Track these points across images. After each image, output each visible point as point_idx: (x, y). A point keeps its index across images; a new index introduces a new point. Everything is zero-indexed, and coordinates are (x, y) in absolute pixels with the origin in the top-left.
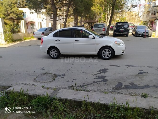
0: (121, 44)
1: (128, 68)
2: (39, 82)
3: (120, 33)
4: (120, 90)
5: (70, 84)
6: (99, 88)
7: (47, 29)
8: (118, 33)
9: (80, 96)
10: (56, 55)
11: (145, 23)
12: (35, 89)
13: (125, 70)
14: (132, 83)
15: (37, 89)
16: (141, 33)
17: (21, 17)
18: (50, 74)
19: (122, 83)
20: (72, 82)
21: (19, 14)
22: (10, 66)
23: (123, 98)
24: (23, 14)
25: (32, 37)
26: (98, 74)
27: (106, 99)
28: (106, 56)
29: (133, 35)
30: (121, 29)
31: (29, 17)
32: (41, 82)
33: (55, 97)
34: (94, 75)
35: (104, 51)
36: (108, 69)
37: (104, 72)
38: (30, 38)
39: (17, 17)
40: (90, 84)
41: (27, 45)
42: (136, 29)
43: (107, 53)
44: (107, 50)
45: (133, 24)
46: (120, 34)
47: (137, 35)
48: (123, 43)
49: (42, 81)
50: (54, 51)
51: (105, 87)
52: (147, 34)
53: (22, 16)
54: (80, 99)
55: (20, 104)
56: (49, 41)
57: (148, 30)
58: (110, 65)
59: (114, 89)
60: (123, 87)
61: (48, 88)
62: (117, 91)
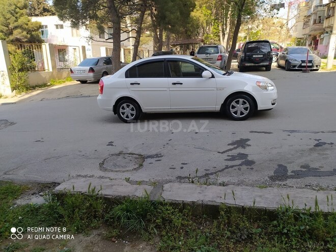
0: (268, 86)
1: (289, 135)
2: (112, 171)
3: (253, 64)
4: (286, 180)
5: (178, 173)
6: (242, 178)
7: (99, 60)
8: (249, 64)
9: (210, 195)
10: (132, 115)
11: (300, 42)
12: (112, 186)
13: (286, 139)
14: (306, 166)
15: (118, 185)
16: (298, 63)
17: (38, 36)
18: (130, 154)
19: (286, 167)
20: (182, 168)
21: (33, 31)
22: (40, 141)
23: (300, 195)
24: (40, 30)
25: (67, 79)
26: (231, 150)
27: (267, 198)
28: (239, 113)
29: (279, 66)
30: (257, 56)
31: (54, 36)
32: (117, 171)
33: (162, 200)
34: (222, 153)
35: (233, 103)
36: (248, 140)
37: (243, 146)
38: (64, 82)
39: (29, 36)
40: (220, 171)
41: (60, 97)
42: (287, 54)
43: (240, 107)
44: (241, 100)
45: (278, 45)
46: (254, 66)
47: (288, 67)
48: (272, 86)
49: (118, 169)
50: (128, 106)
51: (253, 177)
52: (311, 64)
53: (39, 34)
54: (212, 201)
55: (88, 217)
56: (115, 87)
57: (311, 56)
58: (251, 132)
59: (272, 178)
60: (289, 173)
61: (140, 183)
62: (280, 183)
